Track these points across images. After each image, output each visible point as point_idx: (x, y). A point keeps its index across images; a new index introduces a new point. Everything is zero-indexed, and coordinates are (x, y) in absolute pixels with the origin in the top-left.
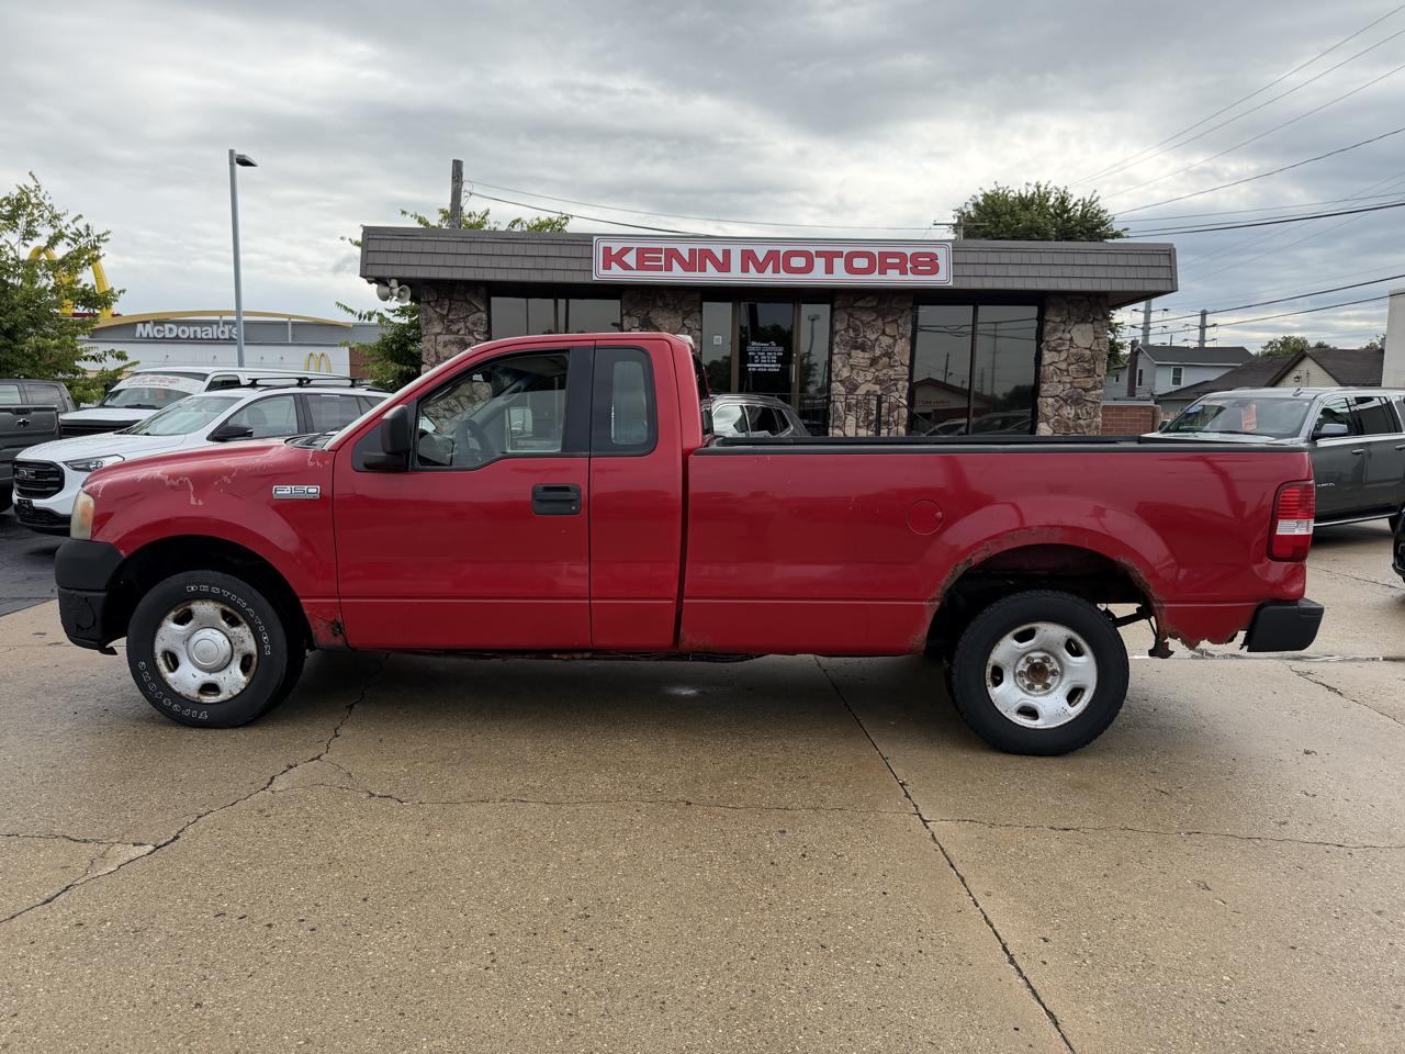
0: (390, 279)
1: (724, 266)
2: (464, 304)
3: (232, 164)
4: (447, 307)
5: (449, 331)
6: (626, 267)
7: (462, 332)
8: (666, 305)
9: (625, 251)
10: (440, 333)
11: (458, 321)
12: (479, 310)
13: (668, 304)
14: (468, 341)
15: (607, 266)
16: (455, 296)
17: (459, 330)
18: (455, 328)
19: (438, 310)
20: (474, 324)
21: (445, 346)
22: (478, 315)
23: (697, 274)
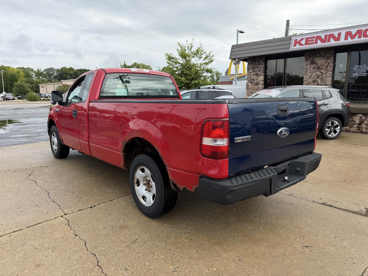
0: (236, 58)
1: (338, 39)
2: (258, 63)
3: (237, 33)
4: (254, 64)
5: (254, 71)
6: (301, 45)
7: (257, 71)
8: (320, 56)
9: (302, 39)
10: (252, 72)
11: (256, 68)
12: (262, 64)
13: (321, 55)
14: (258, 74)
15: (295, 45)
16: (256, 61)
17: (256, 71)
18: (255, 70)
19: (251, 65)
20: (260, 68)
21: (252, 76)
22: (261, 66)
23: (327, 43)
